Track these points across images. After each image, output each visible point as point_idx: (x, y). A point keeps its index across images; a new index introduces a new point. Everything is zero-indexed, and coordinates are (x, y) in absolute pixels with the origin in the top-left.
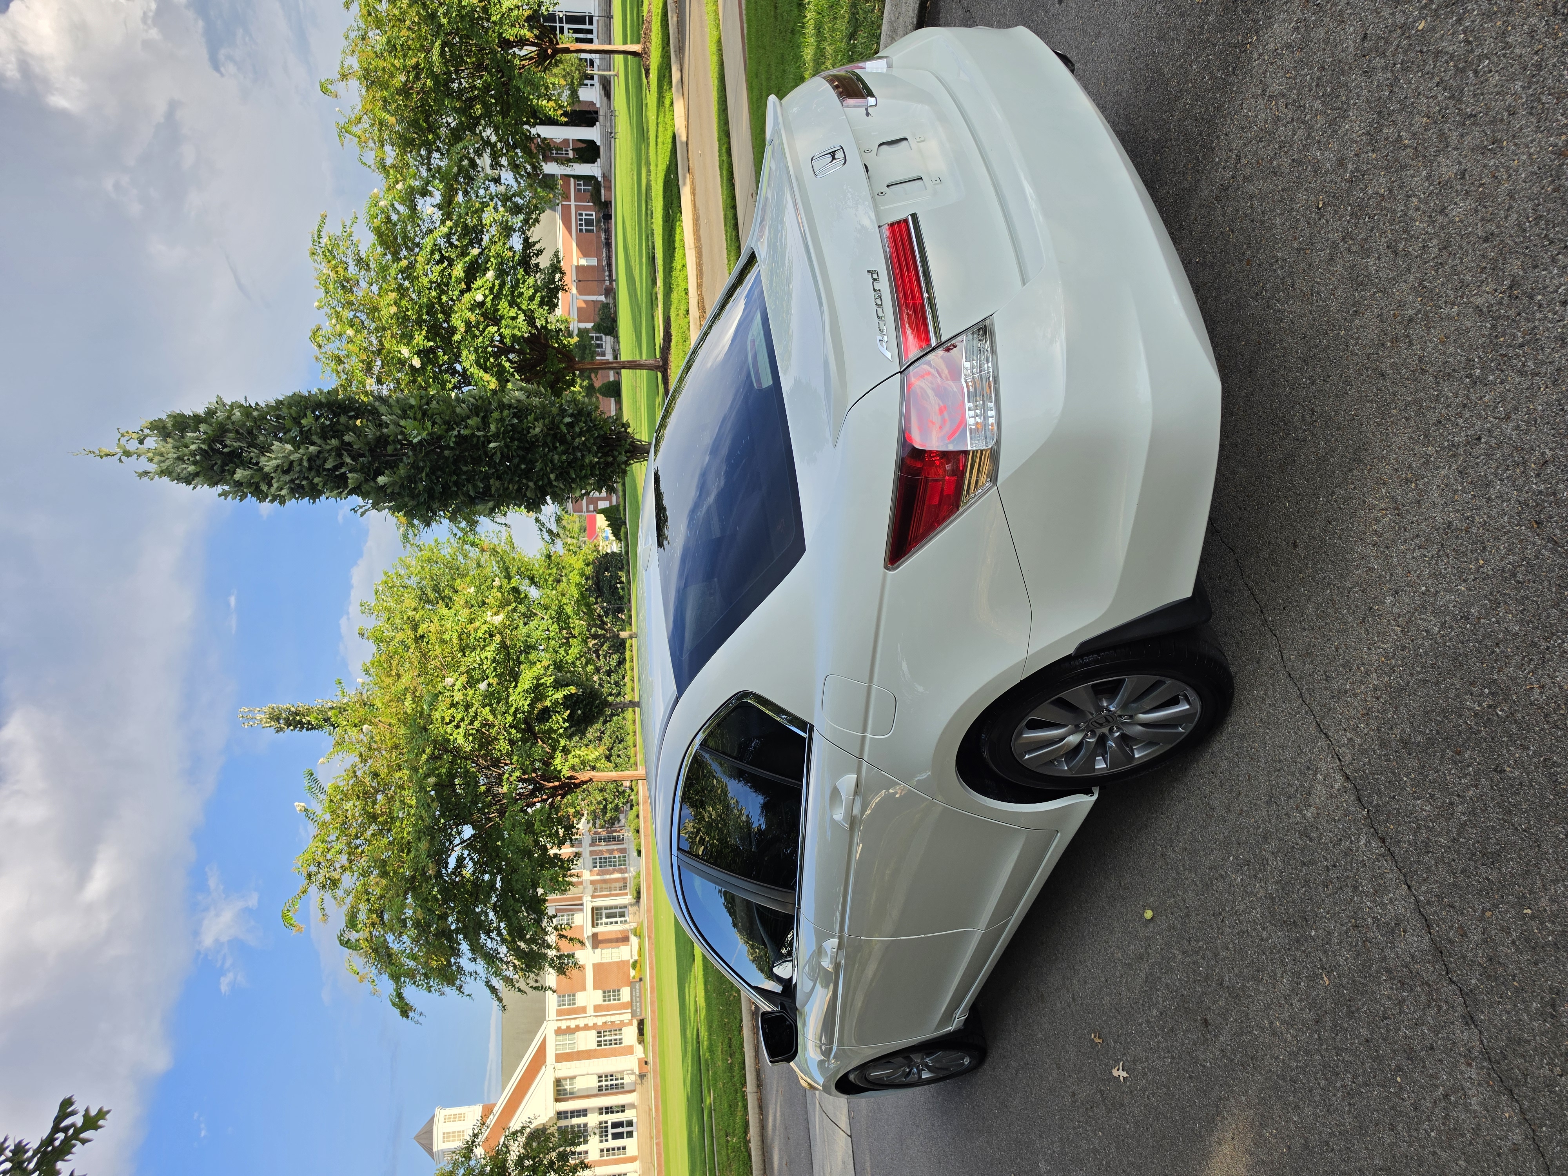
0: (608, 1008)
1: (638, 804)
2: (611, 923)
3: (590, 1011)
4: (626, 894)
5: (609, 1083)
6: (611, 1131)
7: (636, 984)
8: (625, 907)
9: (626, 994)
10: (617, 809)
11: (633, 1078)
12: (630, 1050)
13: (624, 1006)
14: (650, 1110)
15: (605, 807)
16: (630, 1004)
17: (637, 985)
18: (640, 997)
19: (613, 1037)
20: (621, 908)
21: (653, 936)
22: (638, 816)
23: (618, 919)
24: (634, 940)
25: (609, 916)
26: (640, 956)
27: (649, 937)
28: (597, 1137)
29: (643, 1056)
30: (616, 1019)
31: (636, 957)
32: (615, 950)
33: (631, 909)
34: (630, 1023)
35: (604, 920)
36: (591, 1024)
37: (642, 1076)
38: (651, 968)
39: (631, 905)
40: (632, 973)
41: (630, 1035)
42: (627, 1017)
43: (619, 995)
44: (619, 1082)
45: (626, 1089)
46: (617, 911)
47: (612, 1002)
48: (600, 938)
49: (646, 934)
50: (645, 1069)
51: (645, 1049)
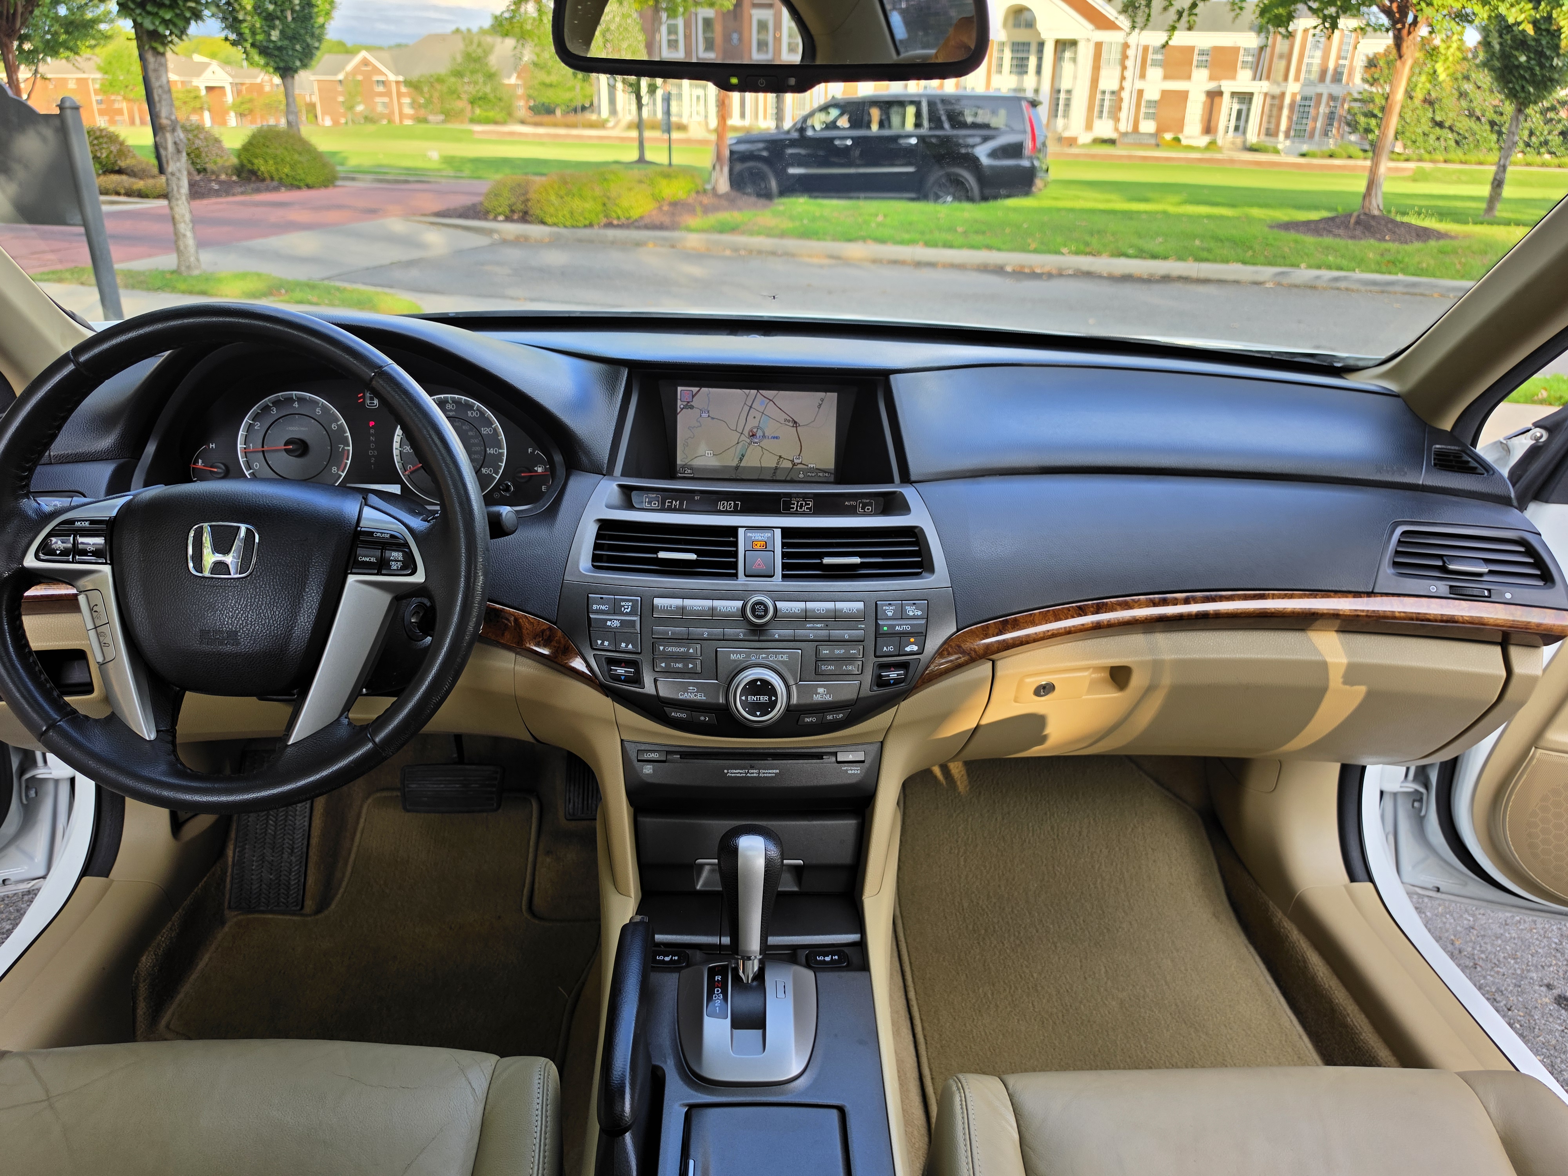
0: (1138, 106)
2: (1230, 115)
3: (1139, 85)
4: (1258, 135)
7: (1156, 140)
8: (1244, 132)
9: (1148, 127)
10: (1368, 131)
11: (1061, 128)
12: (1089, 126)
13: (1136, 124)
15: (1375, 116)
16: (1136, 132)
17: (1153, 141)
18: (1141, 144)
19: (1106, 109)
20: (1245, 127)
21: (1203, 163)
22: (1350, 157)
23: (1232, 124)
24: (1204, 140)
25: (1239, 112)
26: (1185, 147)
27: (1200, 159)
29: (1080, 141)
30: (1123, 115)
31: (1184, 142)
32: (1198, 117)
33: (1239, 141)
34: (1116, 129)
35: (1236, 107)
36: (1125, 84)
37: (1060, 140)
38: (1167, 159)
39: (1244, 142)
40: (1168, 136)
41: (1104, 128)
42: (1124, 126)
43: (1149, 119)
44: (1060, 113)
46: (1242, 123)
47: (1143, 110)
48: (1217, 100)
49: (1207, 155)
50: (1065, 143)
51: (1084, 144)
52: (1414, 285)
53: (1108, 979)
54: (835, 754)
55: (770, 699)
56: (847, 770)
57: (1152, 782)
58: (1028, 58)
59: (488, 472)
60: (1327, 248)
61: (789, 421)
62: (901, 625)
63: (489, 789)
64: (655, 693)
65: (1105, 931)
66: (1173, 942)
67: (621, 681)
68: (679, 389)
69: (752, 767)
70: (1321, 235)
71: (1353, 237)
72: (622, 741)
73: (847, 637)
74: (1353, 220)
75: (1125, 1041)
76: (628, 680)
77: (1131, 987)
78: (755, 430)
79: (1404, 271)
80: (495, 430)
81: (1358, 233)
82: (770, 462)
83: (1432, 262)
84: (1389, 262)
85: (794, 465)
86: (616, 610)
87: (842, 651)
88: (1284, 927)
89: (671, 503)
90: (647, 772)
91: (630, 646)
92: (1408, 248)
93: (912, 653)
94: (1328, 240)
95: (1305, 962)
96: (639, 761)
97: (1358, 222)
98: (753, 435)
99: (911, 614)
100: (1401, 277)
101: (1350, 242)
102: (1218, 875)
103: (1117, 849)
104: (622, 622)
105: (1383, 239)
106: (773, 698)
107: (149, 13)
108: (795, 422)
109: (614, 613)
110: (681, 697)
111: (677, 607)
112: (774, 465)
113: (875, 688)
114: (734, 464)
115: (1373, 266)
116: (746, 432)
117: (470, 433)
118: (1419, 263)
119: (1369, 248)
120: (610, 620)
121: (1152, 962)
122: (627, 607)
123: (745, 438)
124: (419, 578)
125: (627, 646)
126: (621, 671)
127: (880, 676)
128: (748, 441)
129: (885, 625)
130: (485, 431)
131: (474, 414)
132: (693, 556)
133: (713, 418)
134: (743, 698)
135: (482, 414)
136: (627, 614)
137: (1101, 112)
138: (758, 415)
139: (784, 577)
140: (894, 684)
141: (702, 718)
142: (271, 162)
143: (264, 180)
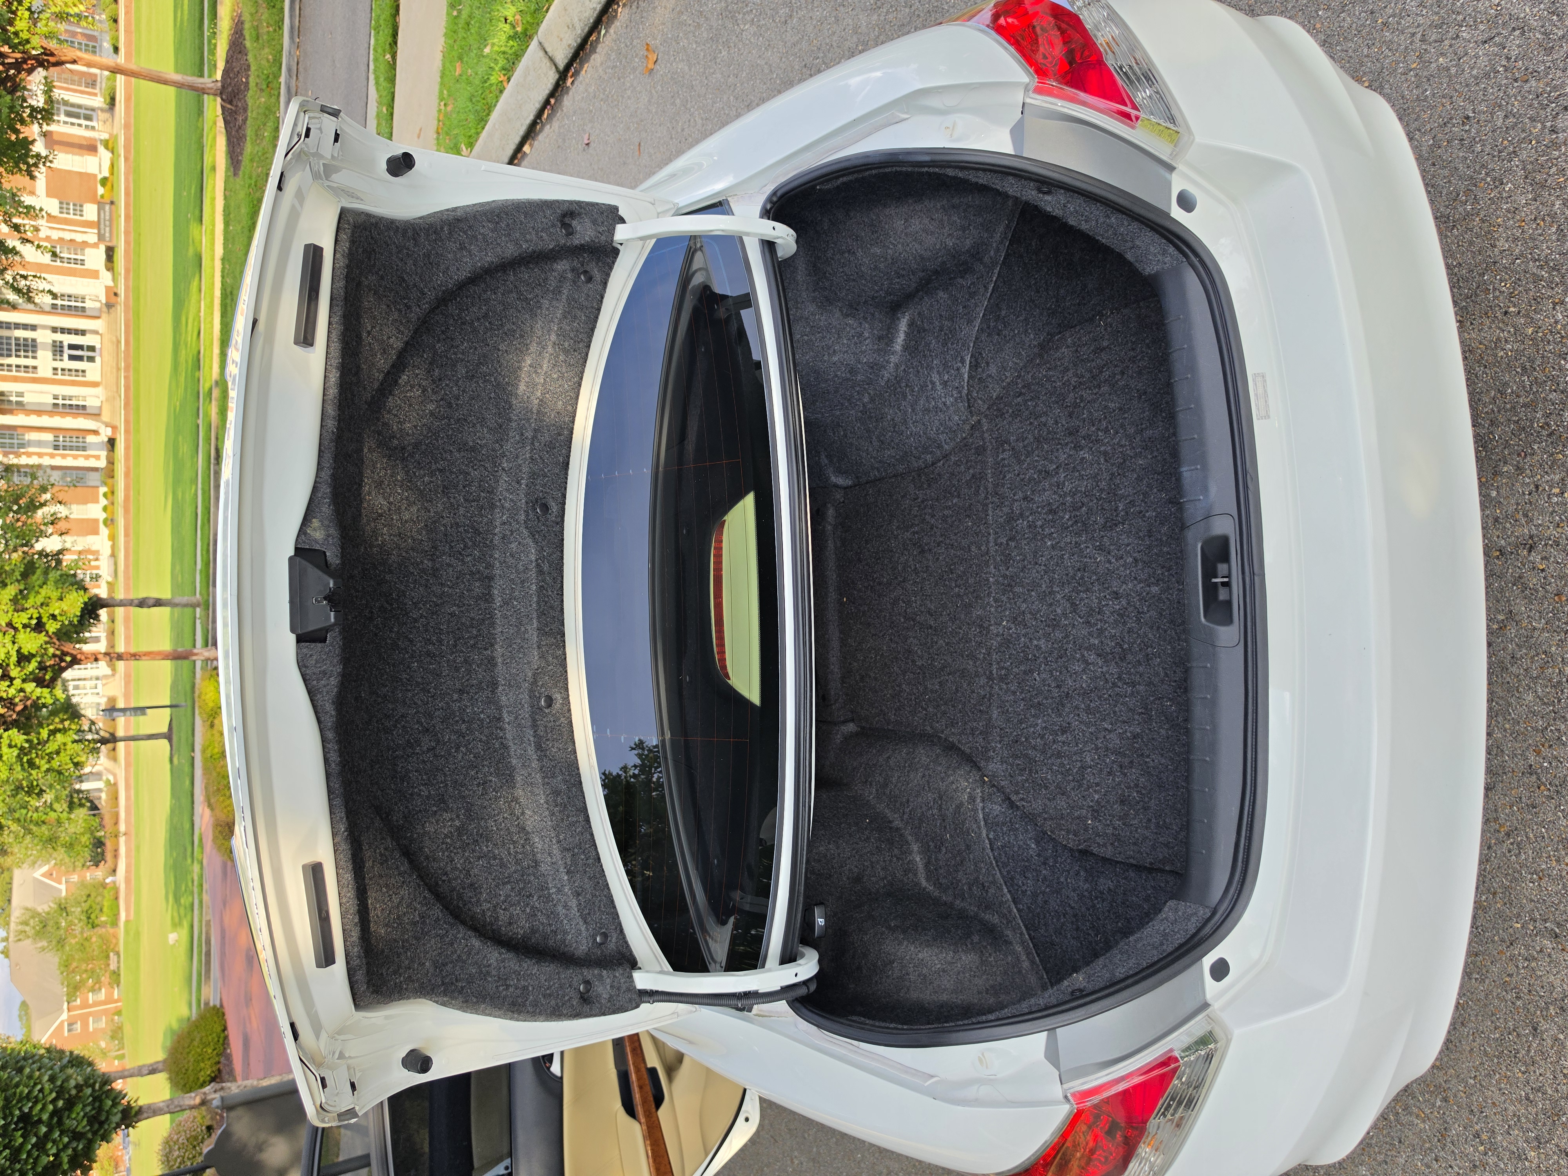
0: (66, 222)
2: (73, 124)
4: (95, 95)
5: (66, 303)
6: (67, 352)
7: (106, 204)
8: (93, 110)
11: (98, 305)
12: (94, 274)
13: (88, 224)
14: (119, 342)
16: (97, 225)
17: (107, 207)
18: (111, 220)
19: (73, 256)
20: (86, 109)
21: (131, 157)
23: (83, 122)
24: (103, 153)
25: (69, 114)
26: (112, 174)
27: (126, 158)
28: (49, 354)
29: (111, 284)
30: (79, 238)
31: (106, 173)
32: (76, 158)
33: (103, 116)
34: (95, 246)
35: (63, 118)
37: (109, 306)
38: (127, 194)
39: (102, 110)
40: (101, 190)
41: (95, 258)
42: (91, 237)
43: (81, 211)
44: (79, 304)
45: (88, 313)
46: (82, 111)
47: (71, 216)
48: (55, 137)
49: (121, 151)
50: (113, 299)
51: (114, 279)
52: (289, 70)
58: (17, 339)
60: (256, 134)
70: (245, 136)
71: (245, 110)
74: (229, 106)
79: (277, 76)
81: (240, 105)
83: (267, 50)
84: (268, 87)
92: (253, 65)
97: (231, 103)
100: (282, 80)
101: (250, 114)
105: (246, 85)
107: (107, 1119)
115: (273, 100)
118: (268, 61)
119: (255, 100)
137: (76, 261)
142: (202, 1065)
143: (219, 1070)
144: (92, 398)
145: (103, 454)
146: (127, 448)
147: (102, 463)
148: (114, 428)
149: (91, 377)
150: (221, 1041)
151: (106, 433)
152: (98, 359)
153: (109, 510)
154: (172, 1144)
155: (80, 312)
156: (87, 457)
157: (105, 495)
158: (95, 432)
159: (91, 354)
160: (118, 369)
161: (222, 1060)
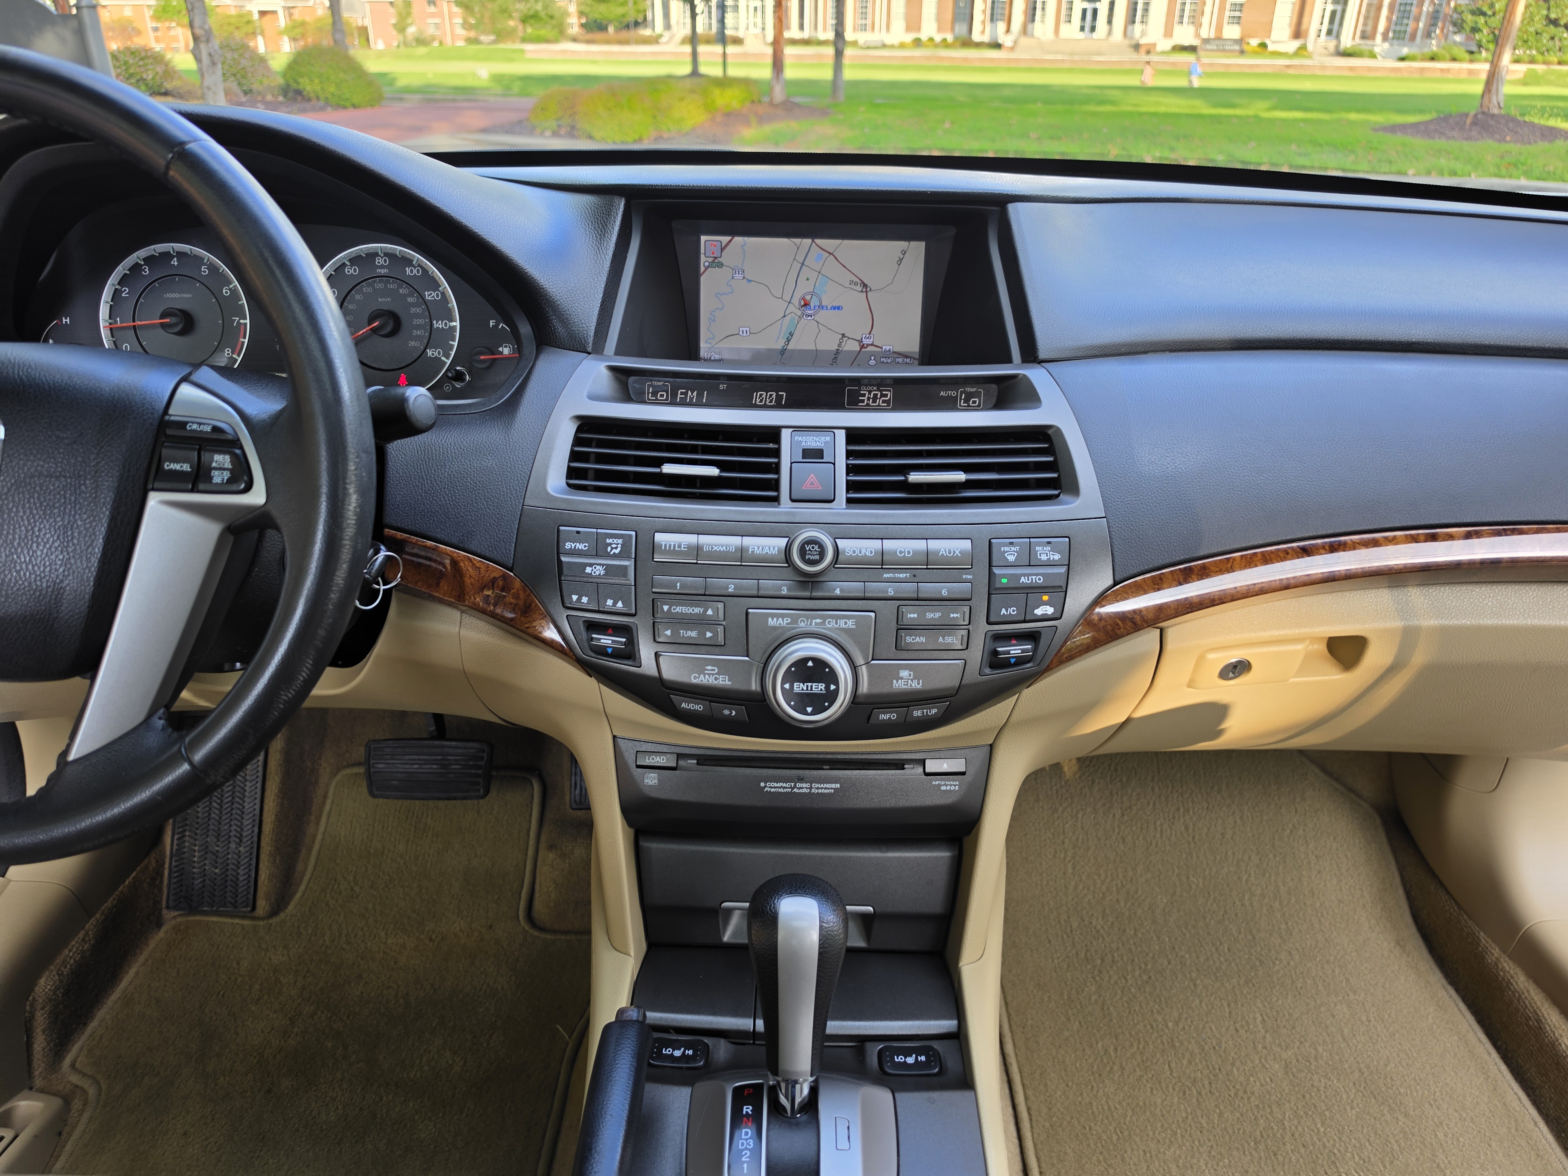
0: (1222, 9)
1: (1471, 61)
2: (1323, 18)
4: (1354, 38)
5: (1139, 12)
6: (1089, 6)
7: (1240, 47)
8: (1338, 37)
9: (1232, 32)
10: (1475, 30)
11: (1138, 36)
12: (1168, 33)
13: (1219, 28)
14: (1099, 54)
15: (1484, 14)
16: (1219, 38)
17: (1237, 47)
18: (1224, 51)
19: (1187, 14)
20: (1338, 30)
21: (1291, 71)
22: (1454, 59)
23: (1325, 26)
24: (1294, 46)
25: (1333, 13)
26: (1272, 53)
27: (1288, 66)
29: (1159, 48)
30: (1205, 20)
31: (1271, 47)
32: (1287, 20)
33: (1332, 44)
34: (1197, 35)
35: (1330, 7)
37: (1137, 47)
38: (1252, 66)
39: (1338, 46)
40: (1254, 42)
41: (1185, 35)
42: (1206, 32)
43: (1233, 23)
44: (1138, 19)
45: (1130, 26)
46: (1336, 27)
47: (1227, 14)
49: (1296, 62)
50: (1143, 50)
51: (1163, 53)
53: (1266, 1032)
54: (923, 762)
55: (827, 688)
56: (939, 785)
57: (1317, 770)
59: (436, 354)
60: (1439, 151)
61: (856, 284)
62: (1028, 575)
63: (473, 771)
64: (657, 674)
65: (1258, 963)
66: (1348, 980)
67: (606, 655)
68: (703, 238)
69: (801, 780)
70: (1433, 138)
72: (614, 737)
73: (944, 593)
74: (1469, 121)
75: (1296, 1122)
76: (617, 655)
77: (1298, 1044)
78: (808, 298)
80: (443, 294)
81: (1473, 133)
82: (829, 343)
84: (1509, 164)
85: (862, 347)
86: (599, 550)
87: (938, 615)
88: (1503, 970)
89: (686, 394)
90: (650, 783)
91: (620, 604)
92: (1533, 148)
93: (1045, 619)
94: (1440, 143)
95: (1538, 1021)
96: (638, 767)
97: (1474, 123)
98: (806, 305)
99: (1044, 557)
100: (1523, 181)
101: (1465, 143)
102: (1401, 891)
103: (1271, 856)
104: (608, 568)
105: (1502, 140)
106: (833, 687)
108: (865, 286)
109: (597, 555)
110: (694, 681)
111: (689, 547)
112: (834, 347)
113: (988, 671)
114: (779, 345)
116: (796, 301)
117: (410, 300)
118: (1544, 165)
119: (1488, 150)
120: (591, 565)
121: (1323, 1009)
122: (615, 546)
123: (794, 309)
124: (257, 497)
125: (615, 604)
126: (606, 640)
127: (995, 653)
128: (799, 313)
129: (1004, 576)
130: (429, 296)
131: (415, 271)
132: (713, 471)
133: (749, 281)
134: (787, 686)
135: (425, 271)
136: (615, 557)
137: (1182, 17)
138: (813, 276)
139: (849, 501)
140: (1016, 664)
141: (726, 712)
142: (316, 81)
143: (309, 100)
144: (1043, 28)
145: (986, 38)
146: (991, 60)
147: (976, 37)
148: (1012, 49)
149: (1064, 27)
150: (342, 103)
151: (1007, 41)
152: (1081, 35)
153: (930, 43)
154: (241, 51)
155: (1131, 19)
156: (983, 22)
157: (945, 40)
158: (1008, 30)
159: (1087, 28)
160: (1072, 54)
161: (322, 103)
